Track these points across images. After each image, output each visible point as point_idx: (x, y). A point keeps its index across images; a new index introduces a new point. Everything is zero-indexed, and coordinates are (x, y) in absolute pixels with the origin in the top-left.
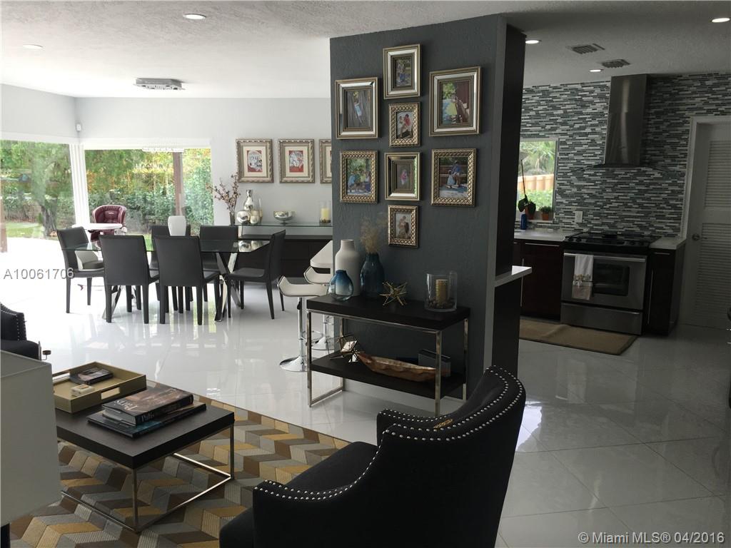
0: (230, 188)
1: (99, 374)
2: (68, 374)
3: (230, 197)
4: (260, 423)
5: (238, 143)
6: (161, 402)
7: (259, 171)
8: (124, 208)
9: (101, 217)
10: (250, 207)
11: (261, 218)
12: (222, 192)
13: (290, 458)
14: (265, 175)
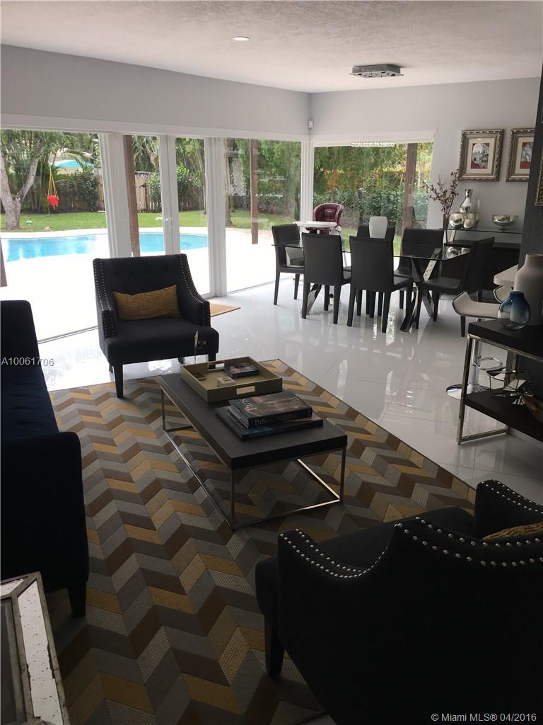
0: (447, 187)
1: (248, 369)
2: (223, 365)
3: (447, 196)
4: (395, 449)
5: (464, 136)
6: (279, 409)
7: (484, 167)
8: (341, 207)
9: (320, 215)
10: (467, 209)
11: (477, 223)
12: (438, 191)
13: (410, 497)
14: (490, 172)
